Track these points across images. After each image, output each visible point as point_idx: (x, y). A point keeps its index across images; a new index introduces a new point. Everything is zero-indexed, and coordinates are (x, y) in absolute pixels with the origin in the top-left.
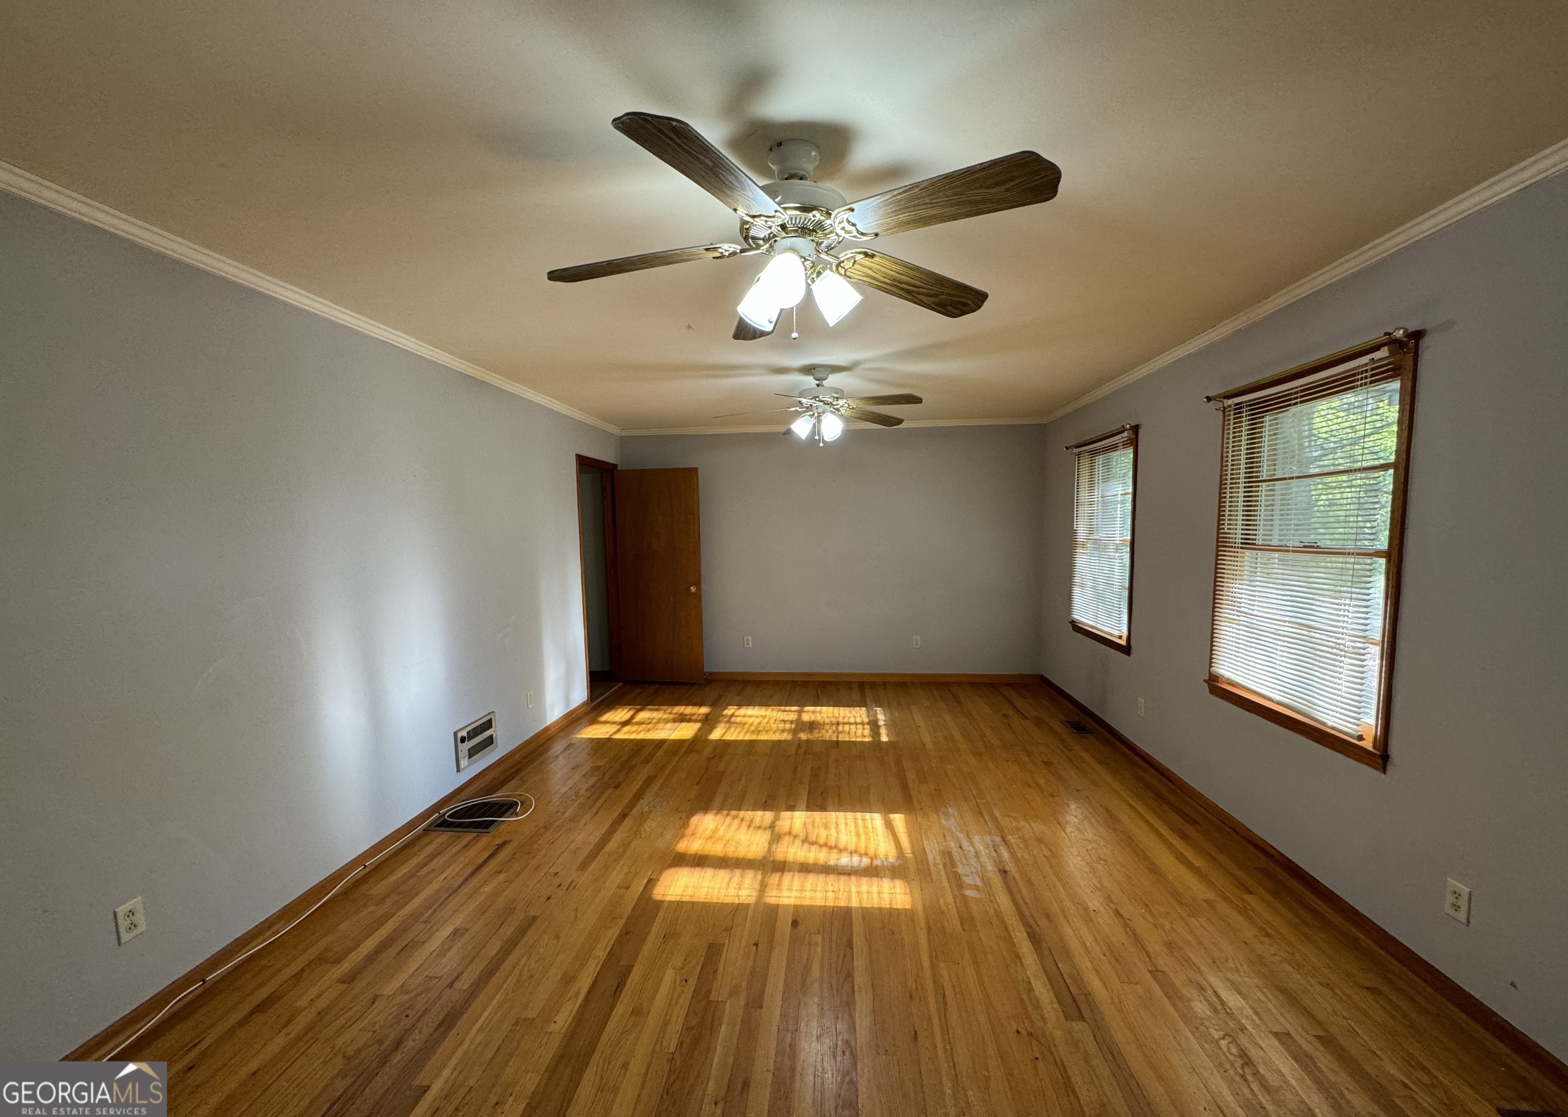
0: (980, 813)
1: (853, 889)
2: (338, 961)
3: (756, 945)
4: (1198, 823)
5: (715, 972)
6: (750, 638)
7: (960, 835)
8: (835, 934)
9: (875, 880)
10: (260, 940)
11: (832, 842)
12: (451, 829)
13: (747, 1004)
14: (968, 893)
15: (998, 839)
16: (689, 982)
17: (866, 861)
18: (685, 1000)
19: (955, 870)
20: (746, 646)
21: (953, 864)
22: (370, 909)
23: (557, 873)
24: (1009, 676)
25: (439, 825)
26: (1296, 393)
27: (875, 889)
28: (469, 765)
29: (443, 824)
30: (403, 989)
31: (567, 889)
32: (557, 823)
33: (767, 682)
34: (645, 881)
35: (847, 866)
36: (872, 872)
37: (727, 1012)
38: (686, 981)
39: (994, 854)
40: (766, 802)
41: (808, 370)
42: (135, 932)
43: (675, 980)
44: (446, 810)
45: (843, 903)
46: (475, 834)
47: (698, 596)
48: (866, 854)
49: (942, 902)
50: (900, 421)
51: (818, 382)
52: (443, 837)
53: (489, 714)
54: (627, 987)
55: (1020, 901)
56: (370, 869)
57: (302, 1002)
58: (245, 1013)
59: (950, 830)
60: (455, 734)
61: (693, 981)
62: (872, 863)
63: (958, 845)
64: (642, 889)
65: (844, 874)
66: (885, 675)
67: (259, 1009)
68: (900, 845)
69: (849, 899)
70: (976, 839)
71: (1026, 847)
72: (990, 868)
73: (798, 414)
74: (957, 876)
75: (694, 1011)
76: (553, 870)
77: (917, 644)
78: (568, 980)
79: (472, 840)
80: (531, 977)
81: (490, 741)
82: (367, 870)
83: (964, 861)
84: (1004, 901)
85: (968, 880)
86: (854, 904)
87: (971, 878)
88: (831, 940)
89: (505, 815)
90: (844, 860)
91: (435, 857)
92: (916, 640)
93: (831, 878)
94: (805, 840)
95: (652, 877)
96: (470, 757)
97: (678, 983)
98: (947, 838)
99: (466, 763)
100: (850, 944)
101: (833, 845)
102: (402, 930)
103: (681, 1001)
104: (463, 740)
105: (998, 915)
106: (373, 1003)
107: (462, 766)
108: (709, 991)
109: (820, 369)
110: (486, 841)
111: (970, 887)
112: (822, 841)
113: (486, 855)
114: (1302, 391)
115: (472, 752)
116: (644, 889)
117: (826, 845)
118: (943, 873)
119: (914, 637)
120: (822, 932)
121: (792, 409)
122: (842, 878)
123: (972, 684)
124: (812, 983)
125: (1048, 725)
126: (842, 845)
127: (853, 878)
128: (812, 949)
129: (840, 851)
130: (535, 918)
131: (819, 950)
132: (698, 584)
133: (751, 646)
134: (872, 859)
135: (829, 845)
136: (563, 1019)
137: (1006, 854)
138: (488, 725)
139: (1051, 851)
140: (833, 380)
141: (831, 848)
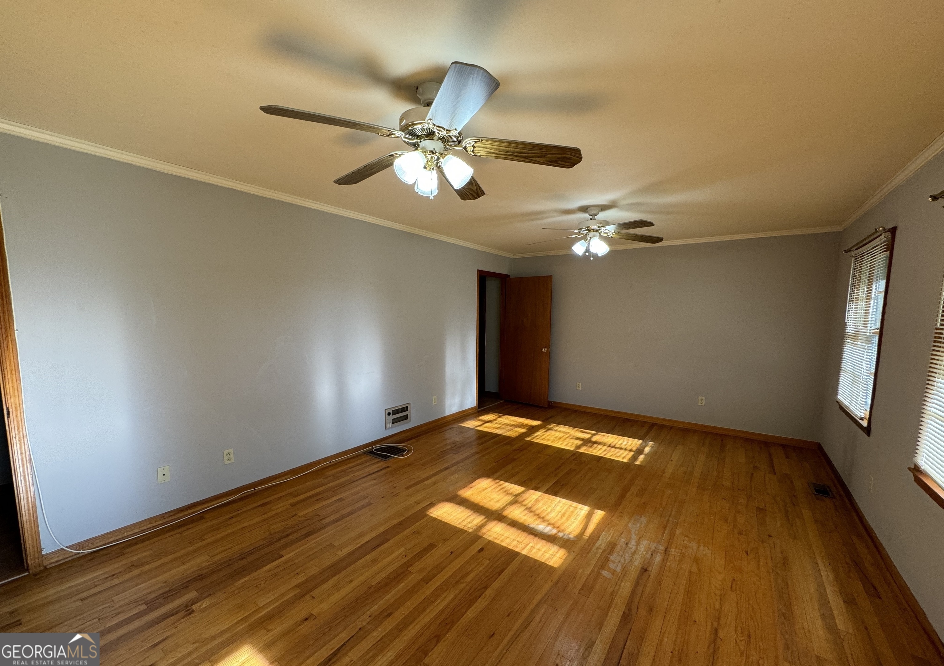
0: (665, 528)
1: (531, 544)
2: (295, 497)
3: (452, 553)
4: (880, 598)
5: (421, 558)
6: (580, 384)
7: (634, 536)
8: (497, 563)
9: (549, 543)
10: (280, 480)
11: (544, 514)
12: (373, 455)
13: (422, 579)
14: (605, 573)
15: (662, 548)
16: (406, 557)
17: (554, 531)
18: (397, 565)
19: (609, 556)
20: (577, 389)
21: (611, 551)
22: (321, 480)
23: (396, 487)
24: (785, 439)
25: (370, 452)
27: (544, 548)
28: (391, 428)
29: (371, 452)
30: (304, 516)
31: (394, 496)
32: (416, 464)
33: (588, 413)
34: (429, 503)
35: (540, 530)
37: (410, 578)
38: (406, 556)
39: (649, 556)
40: (525, 481)
41: (584, 209)
42: (229, 462)
43: (402, 553)
44: (376, 447)
45: (518, 549)
46: (380, 460)
47: (548, 355)
48: (558, 527)
49: (580, 571)
50: (660, 240)
51: (591, 217)
52: (368, 458)
53: (407, 404)
54: (379, 548)
55: (639, 591)
56: (333, 463)
57: (274, 508)
58: (257, 505)
59: (630, 532)
60: (385, 410)
61: (409, 557)
62: (556, 533)
63: (626, 541)
64: (424, 506)
65: (533, 534)
66: (675, 421)
67: (262, 505)
68: (586, 529)
69: (524, 548)
70: (645, 542)
71: (680, 560)
72: (636, 563)
73: (577, 240)
74: (607, 560)
75: (397, 572)
76: (395, 485)
77: (701, 403)
78: (361, 535)
79: (377, 462)
80: (349, 528)
81: (406, 417)
82: (331, 464)
83: (621, 553)
84: (626, 587)
85: (611, 565)
86: (524, 552)
87: (615, 565)
88: (492, 566)
89: (397, 455)
90: (541, 526)
91: (358, 465)
92: (702, 400)
93: (524, 534)
94: (528, 508)
95: (433, 502)
96: (393, 423)
97: (402, 555)
98: (623, 535)
99: (391, 426)
100: (501, 573)
101: (543, 516)
102: (323, 492)
103: (395, 564)
104: (389, 414)
105: (613, 595)
106: (293, 517)
107: (388, 426)
108: (411, 565)
109: (592, 208)
110: (382, 464)
111: (609, 570)
112: (538, 511)
113: (376, 470)
115: (394, 421)
116: (425, 507)
117: (538, 515)
118: (598, 555)
119: (700, 398)
120: (491, 560)
121: (574, 236)
122: (530, 536)
123: (746, 440)
124: (462, 583)
125: (792, 482)
126: (548, 517)
128: (478, 566)
129: (544, 521)
130: (372, 504)
131: (481, 568)
132: (548, 346)
133: (580, 389)
134: (559, 531)
135: (540, 515)
136: (346, 551)
137: (658, 559)
138: (405, 409)
139: (699, 570)
140: (602, 216)
141: (540, 517)
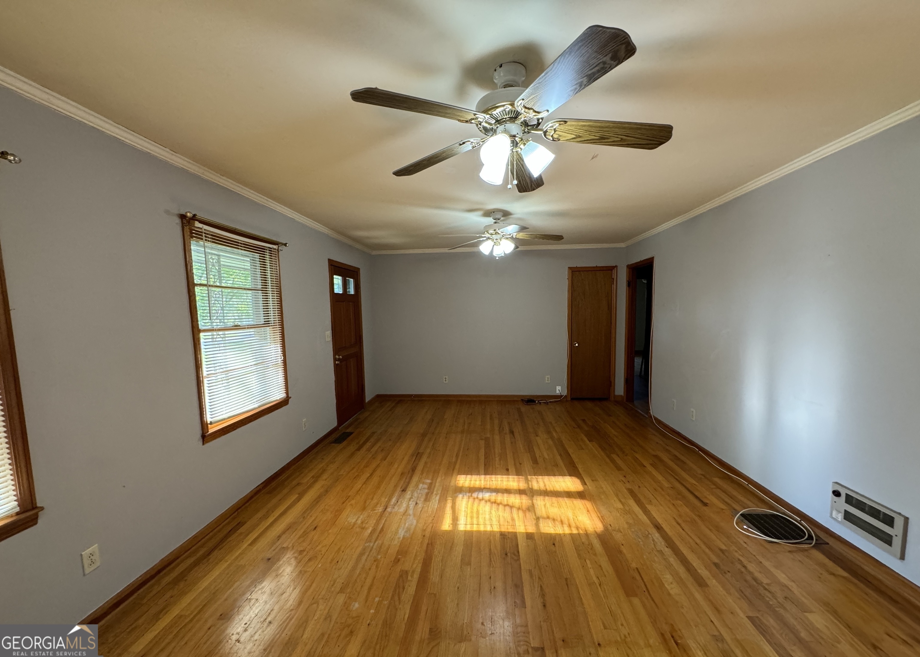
1: (483, 482)
3: (520, 464)
7: (411, 512)
9: (472, 486)
11: (494, 506)
14: (429, 481)
15: (388, 509)
17: (475, 495)
19: (428, 492)
26: (241, 244)
27: (473, 482)
35: (485, 492)
36: (472, 490)
39: (400, 500)
45: (488, 476)
48: (474, 499)
49: (443, 479)
59: (414, 516)
62: (472, 494)
63: (417, 505)
65: (487, 488)
69: (485, 478)
70: (402, 509)
72: (409, 492)
74: (429, 489)
83: (420, 495)
86: (483, 476)
87: (423, 487)
90: (487, 495)
93: (494, 487)
94: (511, 507)
98: (421, 510)
101: (493, 504)
112: (501, 507)
114: (244, 244)
115: (850, 518)
118: (435, 490)
122: (488, 487)
126: (488, 504)
127: (482, 487)
129: (489, 501)
134: (471, 496)
135: (496, 505)
137: (393, 501)
138: (886, 519)
141: (495, 502)
